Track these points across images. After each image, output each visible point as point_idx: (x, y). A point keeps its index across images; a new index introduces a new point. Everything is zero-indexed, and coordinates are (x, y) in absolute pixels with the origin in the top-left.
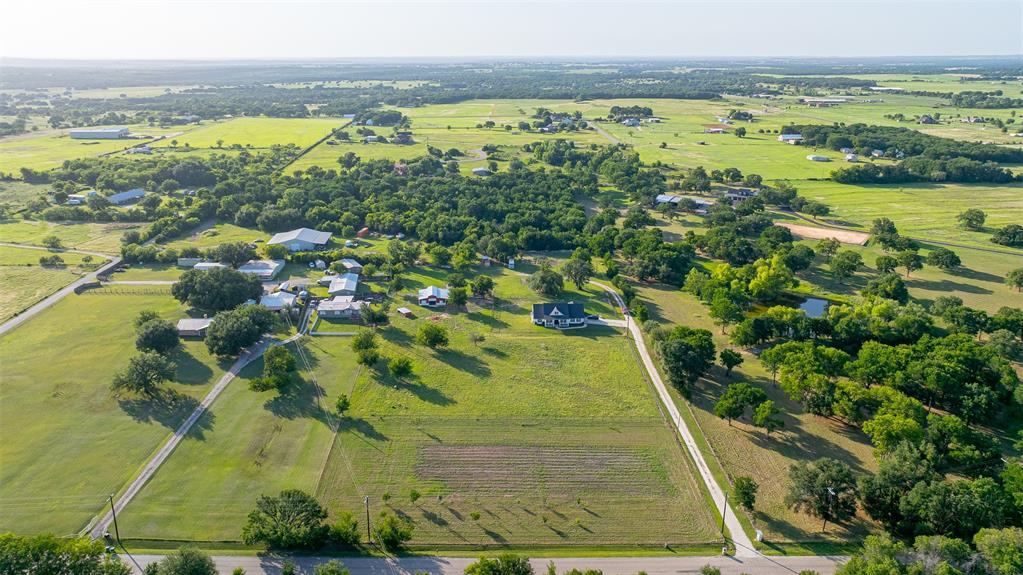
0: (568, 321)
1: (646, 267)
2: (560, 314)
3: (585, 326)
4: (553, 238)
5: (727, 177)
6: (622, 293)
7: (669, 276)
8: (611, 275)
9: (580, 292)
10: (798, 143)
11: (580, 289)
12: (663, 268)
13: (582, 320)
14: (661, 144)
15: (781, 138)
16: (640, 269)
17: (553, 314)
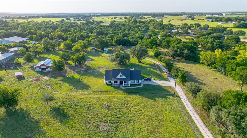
0: (130, 82)
1: (176, 51)
2: (124, 77)
3: (142, 86)
4: (129, 41)
5: (196, 26)
6: (165, 65)
7: (189, 55)
8: (157, 55)
9: (140, 64)
10: (212, 21)
11: (140, 62)
12: (186, 51)
13: (140, 81)
14: (169, 20)
15: (206, 20)
16: (173, 52)
17: (119, 77)
